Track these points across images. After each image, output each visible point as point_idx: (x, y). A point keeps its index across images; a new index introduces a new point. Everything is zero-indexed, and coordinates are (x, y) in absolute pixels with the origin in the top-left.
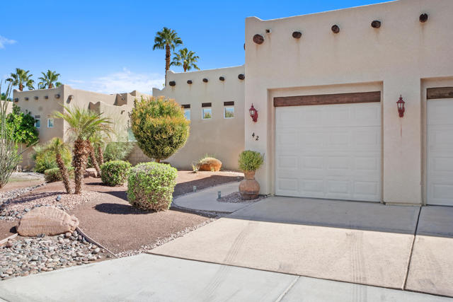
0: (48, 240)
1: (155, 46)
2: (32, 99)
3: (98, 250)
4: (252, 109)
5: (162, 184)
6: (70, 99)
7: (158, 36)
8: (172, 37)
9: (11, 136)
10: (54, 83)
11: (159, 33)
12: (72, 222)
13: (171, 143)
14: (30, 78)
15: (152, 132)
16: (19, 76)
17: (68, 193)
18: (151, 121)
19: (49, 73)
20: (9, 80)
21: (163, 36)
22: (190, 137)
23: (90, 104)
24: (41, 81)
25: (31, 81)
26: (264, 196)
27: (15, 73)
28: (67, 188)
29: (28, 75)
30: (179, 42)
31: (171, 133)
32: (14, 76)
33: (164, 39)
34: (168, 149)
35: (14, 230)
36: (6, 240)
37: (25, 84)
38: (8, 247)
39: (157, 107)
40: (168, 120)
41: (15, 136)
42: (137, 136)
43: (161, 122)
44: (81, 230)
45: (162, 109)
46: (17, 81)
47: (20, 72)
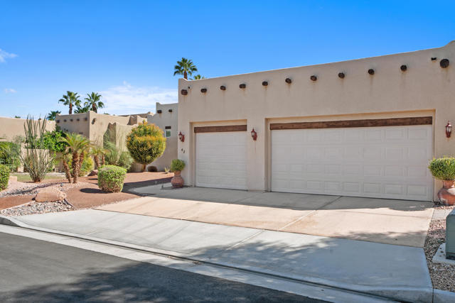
0: (50, 203)
1: (175, 73)
2: (68, 121)
3: (70, 207)
4: (181, 134)
5: (115, 178)
6: (94, 121)
7: (178, 65)
8: (189, 65)
9: (53, 148)
10: (97, 103)
11: (178, 62)
12: (63, 195)
13: (151, 154)
14: (78, 99)
15: (138, 146)
16: (69, 98)
17: (70, 183)
18: (138, 139)
19: (93, 94)
20: (62, 100)
21: (181, 64)
22: (166, 149)
23: (110, 124)
24: (87, 101)
25: (79, 101)
26: (187, 187)
27: (66, 95)
28: (69, 180)
29: (76, 96)
30: (195, 69)
31: (150, 146)
32: (66, 97)
33: (183, 67)
34: (149, 157)
35: (34, 199)
36: (28, 203)
37: (74, 104)
38: (29, 206)
39: (142, 129)
40: (149, 138)
41: (55, 147)
42: (129, 149)
43: (144, 140)
44: (67, 200)
45: (145, 130)
46: (68, 101)
47: (70, 94)
